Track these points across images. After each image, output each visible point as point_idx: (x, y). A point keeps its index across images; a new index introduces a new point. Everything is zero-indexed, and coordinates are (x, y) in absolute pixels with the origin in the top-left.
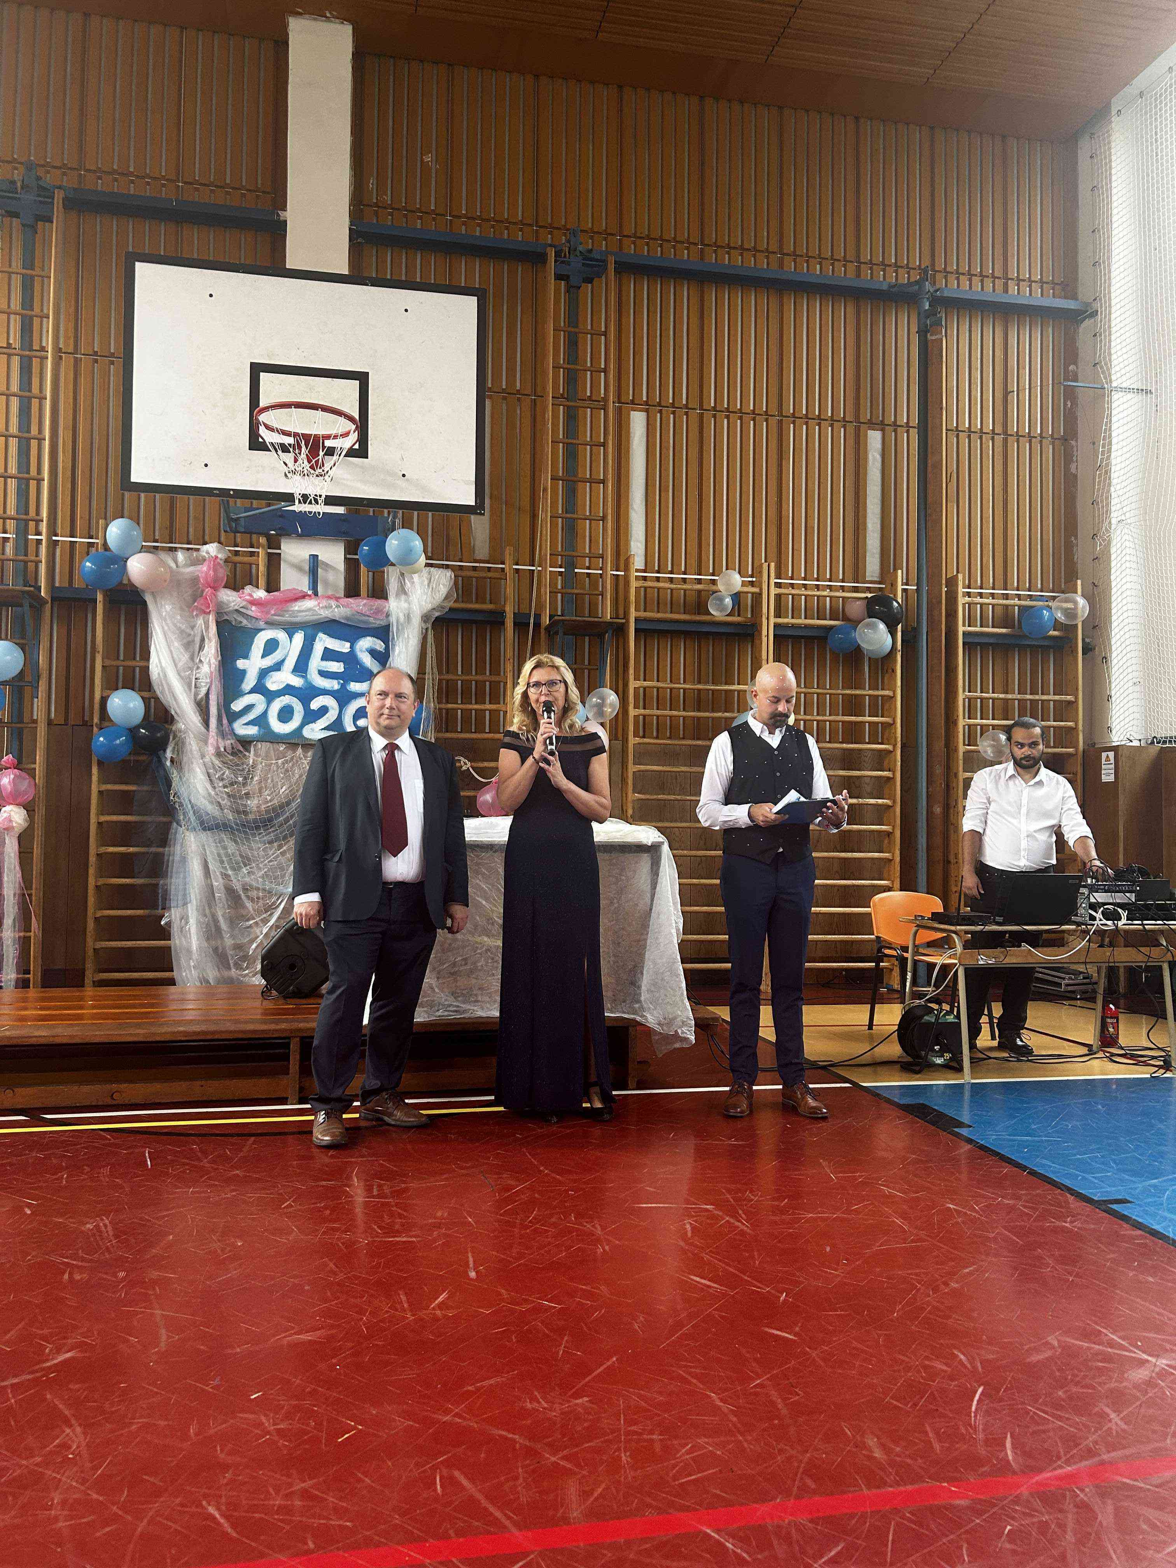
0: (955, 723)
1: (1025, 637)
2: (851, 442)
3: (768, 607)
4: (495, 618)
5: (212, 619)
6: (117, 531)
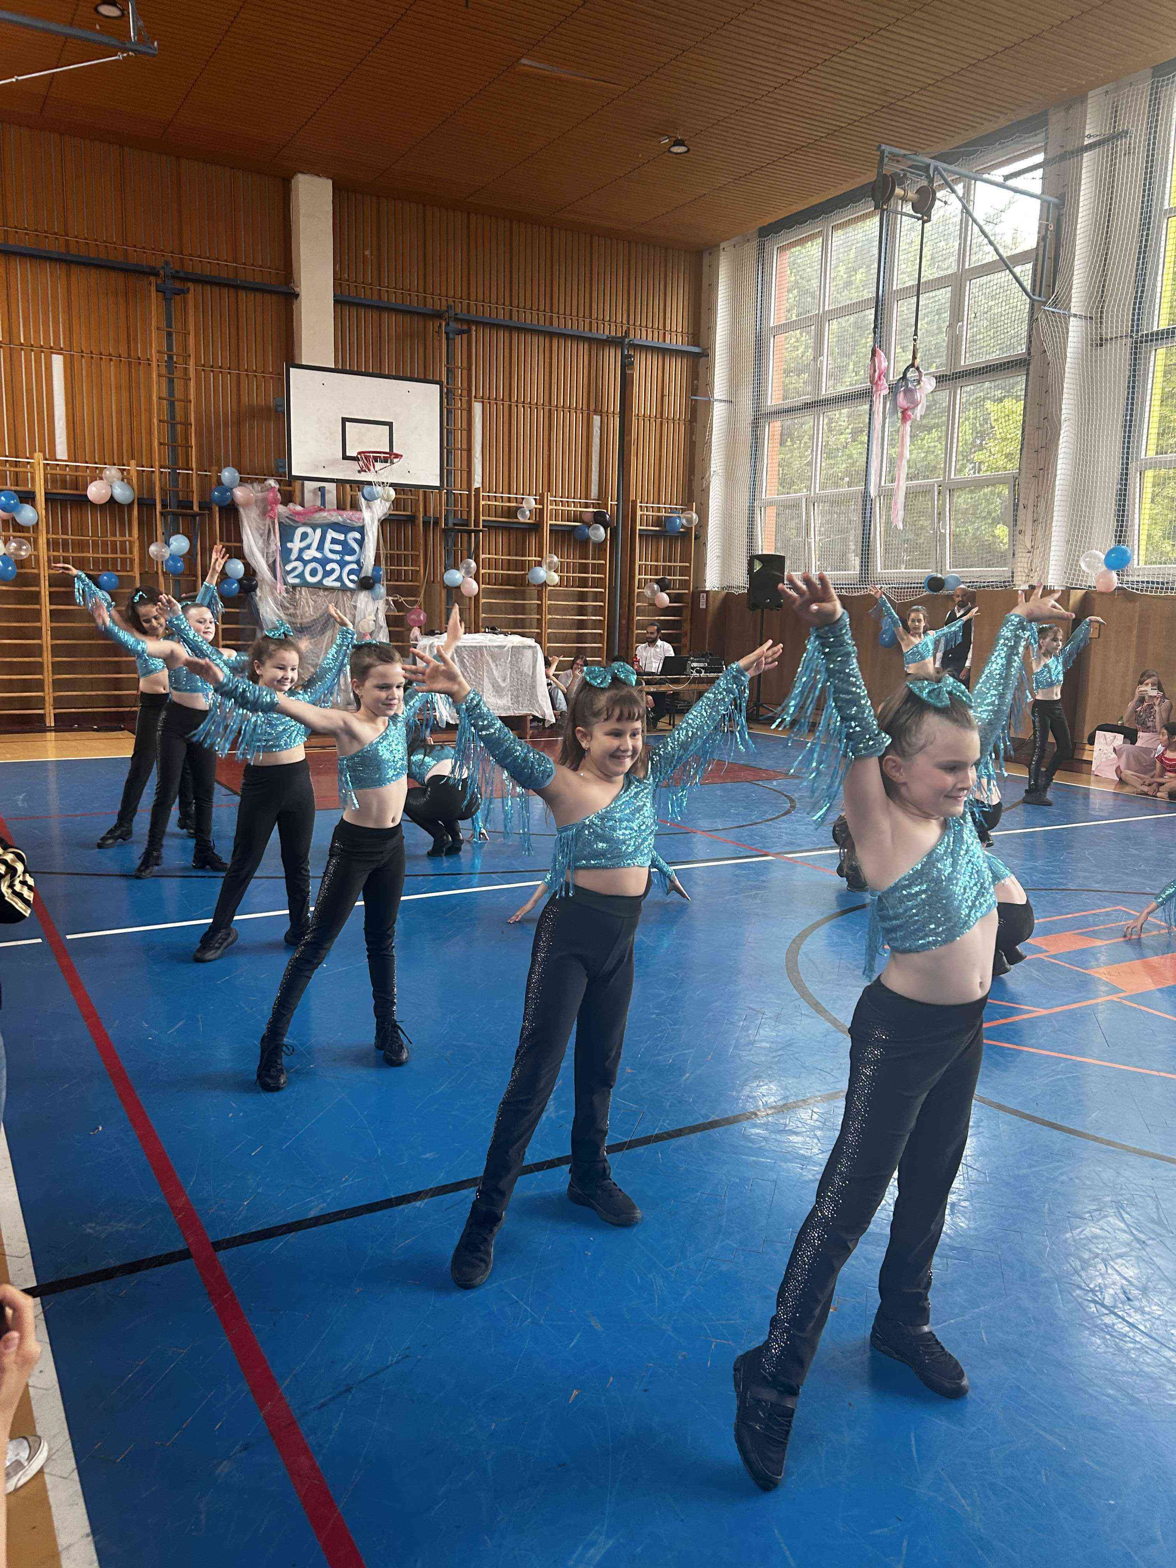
0: (634, 577)
1: (666, 532)
2: (585, 421)
3: (546, 516)
4: (412, 519)
5: (276, 521)
6: (228, 475)
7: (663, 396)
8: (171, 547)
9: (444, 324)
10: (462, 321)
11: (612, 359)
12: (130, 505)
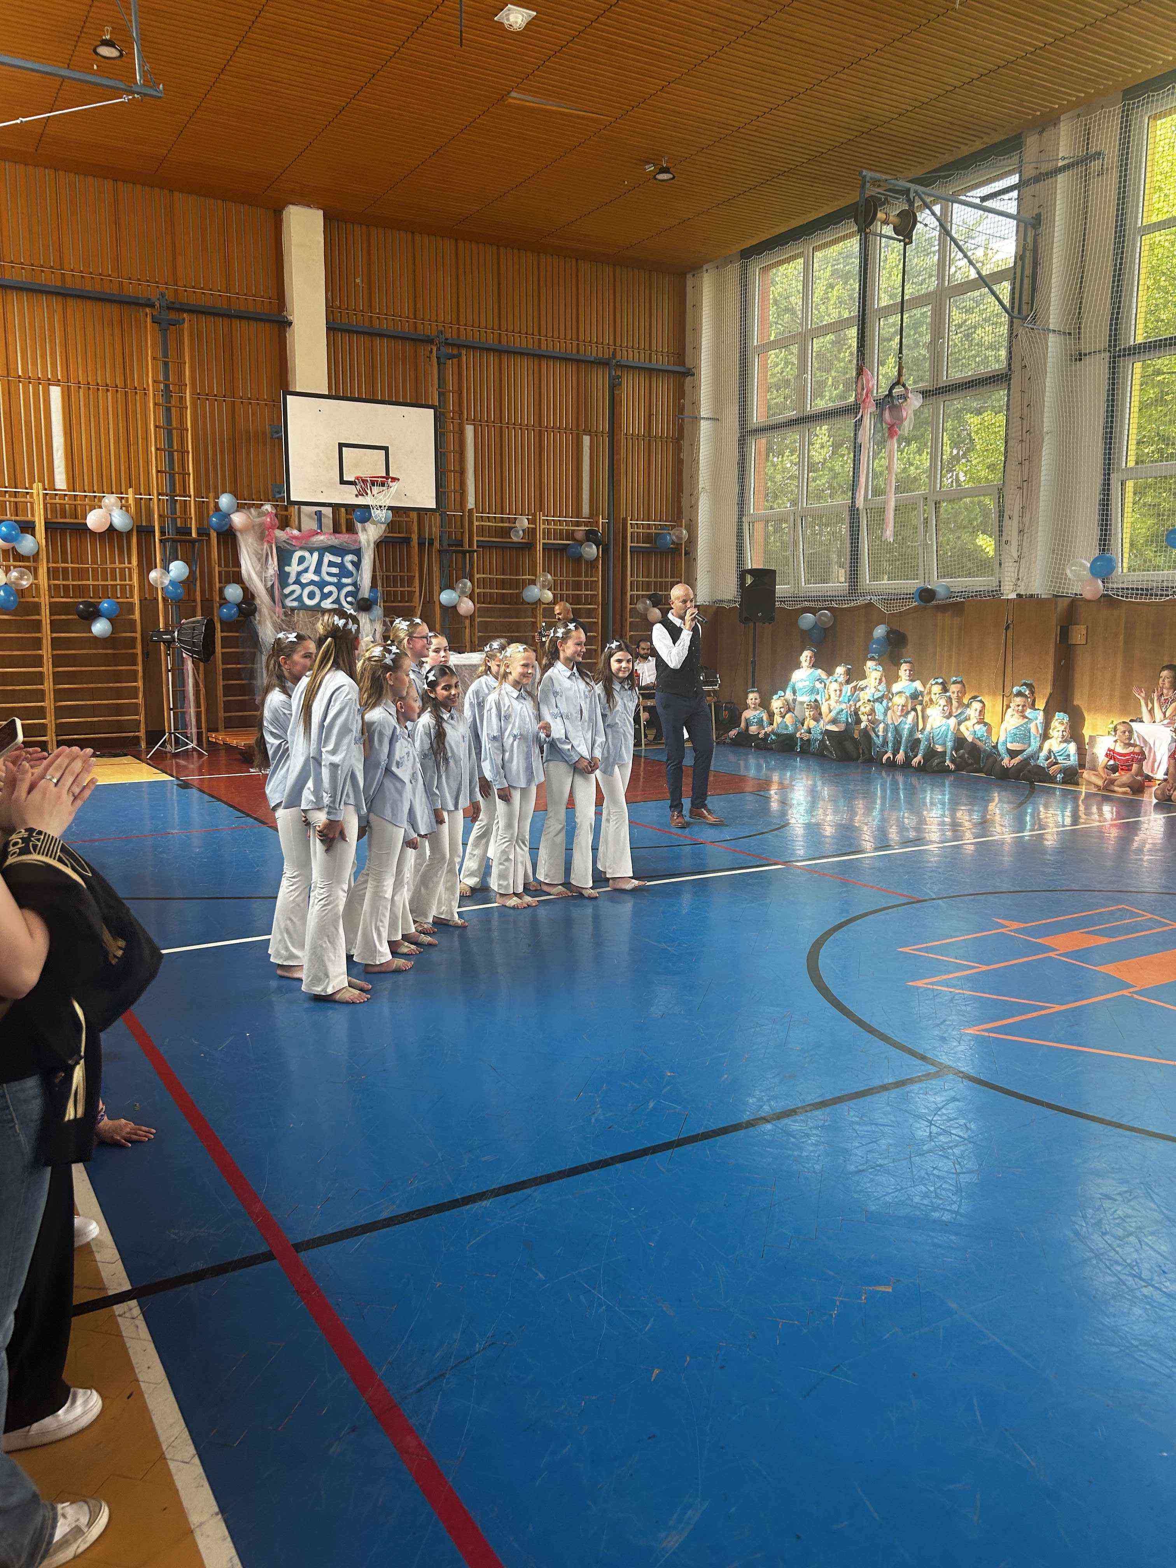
0: (626, 593)
1: (657, 548)
2: (575, 441)
3: (539, 535)
4: (407, 541)
5: (274, 546)
6: (225, 500)
7: (650, 415)
8: (171, 574)
9: (435, 349)
10: (453, 345)
11: (599, 381)
12: (129, 533)
